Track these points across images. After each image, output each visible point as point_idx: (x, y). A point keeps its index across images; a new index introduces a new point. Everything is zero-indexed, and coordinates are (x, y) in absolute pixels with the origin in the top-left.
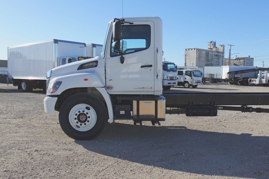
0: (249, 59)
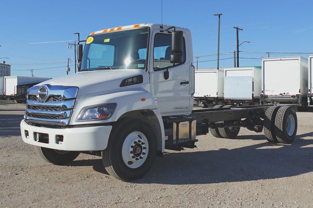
0: (4, 66)
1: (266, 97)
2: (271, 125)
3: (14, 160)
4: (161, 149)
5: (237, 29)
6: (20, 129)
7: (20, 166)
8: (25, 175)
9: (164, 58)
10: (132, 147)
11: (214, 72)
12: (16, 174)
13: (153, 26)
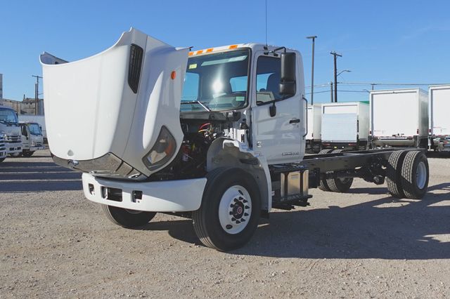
1: (376, 139)
2: (396, 175)
3: (73, 222)
4: (267, 208)
5: (335, 55)
6: (81, 182)
7: (81, 231)
8: (89, 242)
9: (266, 88)
10: (232, 206)
12: (78, 241)
13: (255, 46)
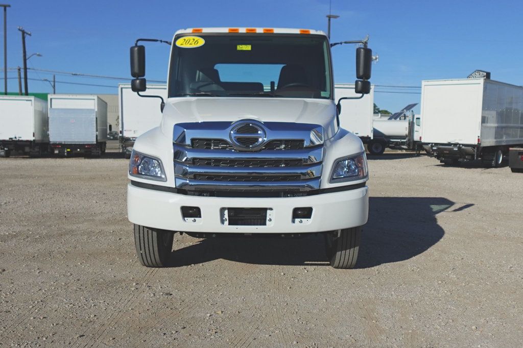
5: (24, 33)
11: (27, 100)
